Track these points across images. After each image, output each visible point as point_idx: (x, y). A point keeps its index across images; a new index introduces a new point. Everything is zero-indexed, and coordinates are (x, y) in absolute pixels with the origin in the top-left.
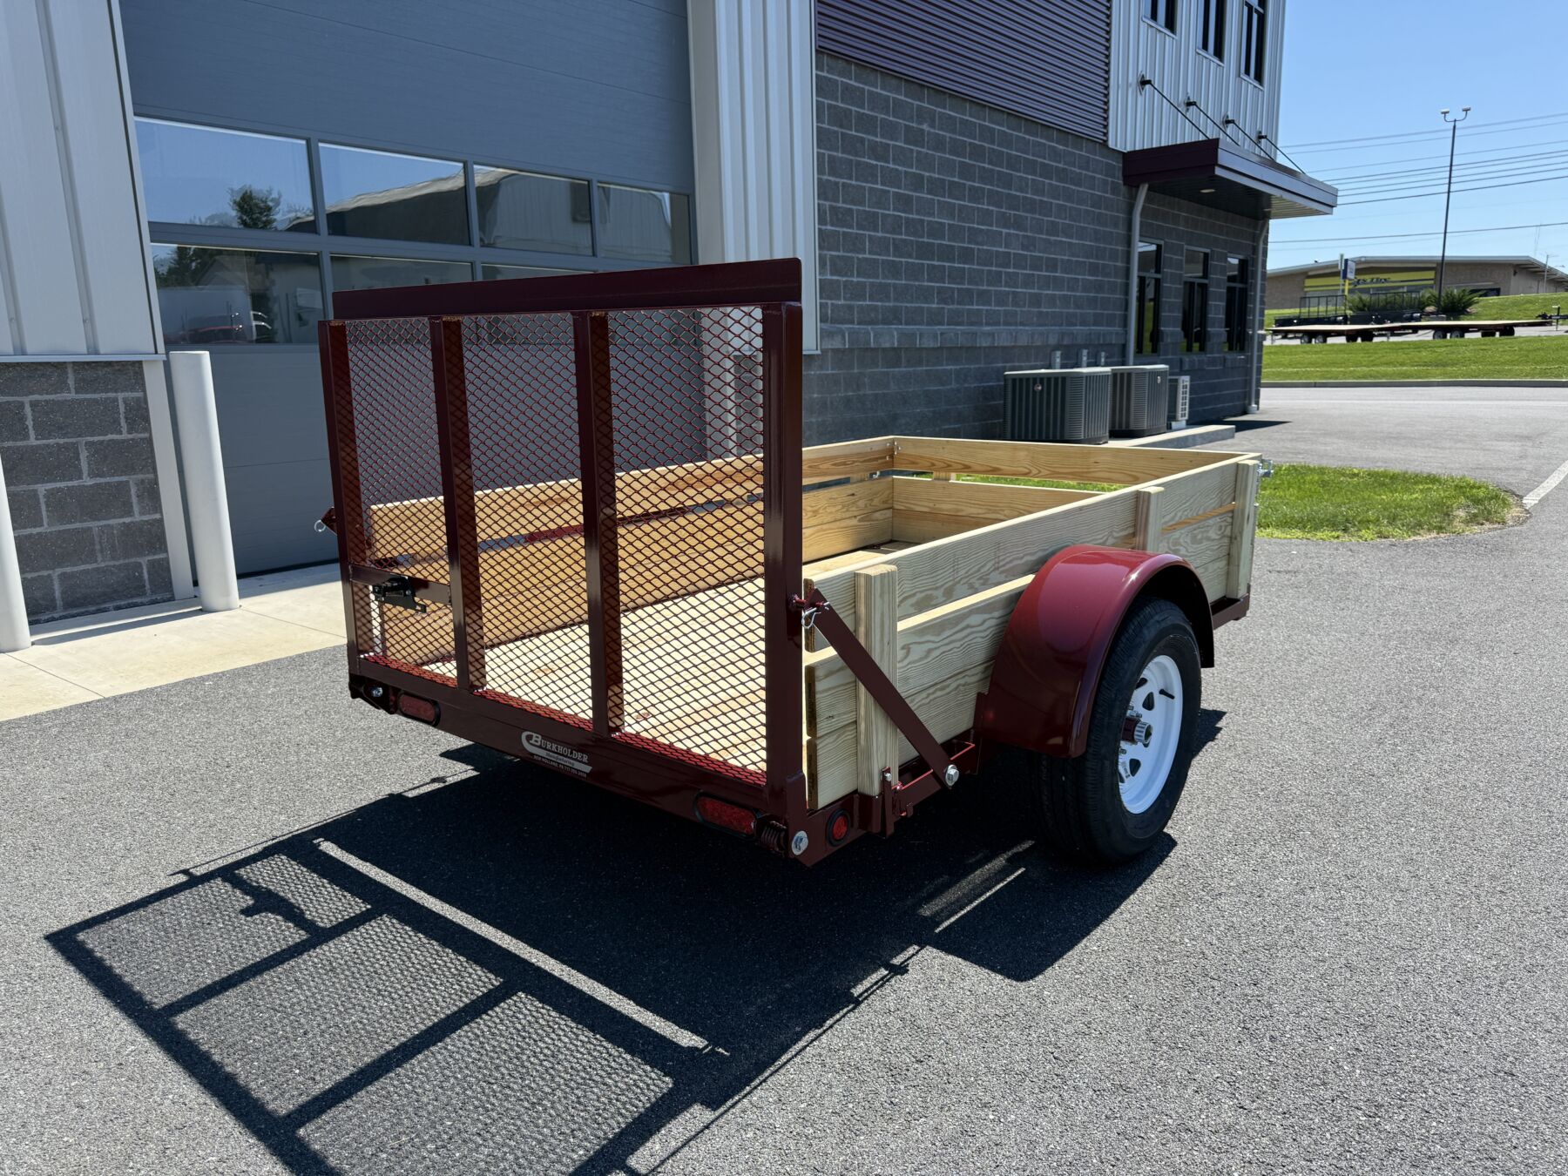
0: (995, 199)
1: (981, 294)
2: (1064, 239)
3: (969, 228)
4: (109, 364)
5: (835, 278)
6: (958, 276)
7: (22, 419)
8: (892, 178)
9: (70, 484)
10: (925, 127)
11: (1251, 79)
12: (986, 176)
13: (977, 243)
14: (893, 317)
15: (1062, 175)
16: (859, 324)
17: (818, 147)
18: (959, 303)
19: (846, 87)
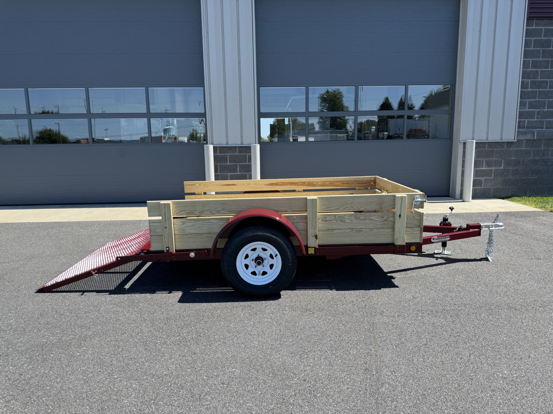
4: (246, 147)
5: (531, 110)
7: (227, 159)
9: (235, 173)
19: (548, 30)
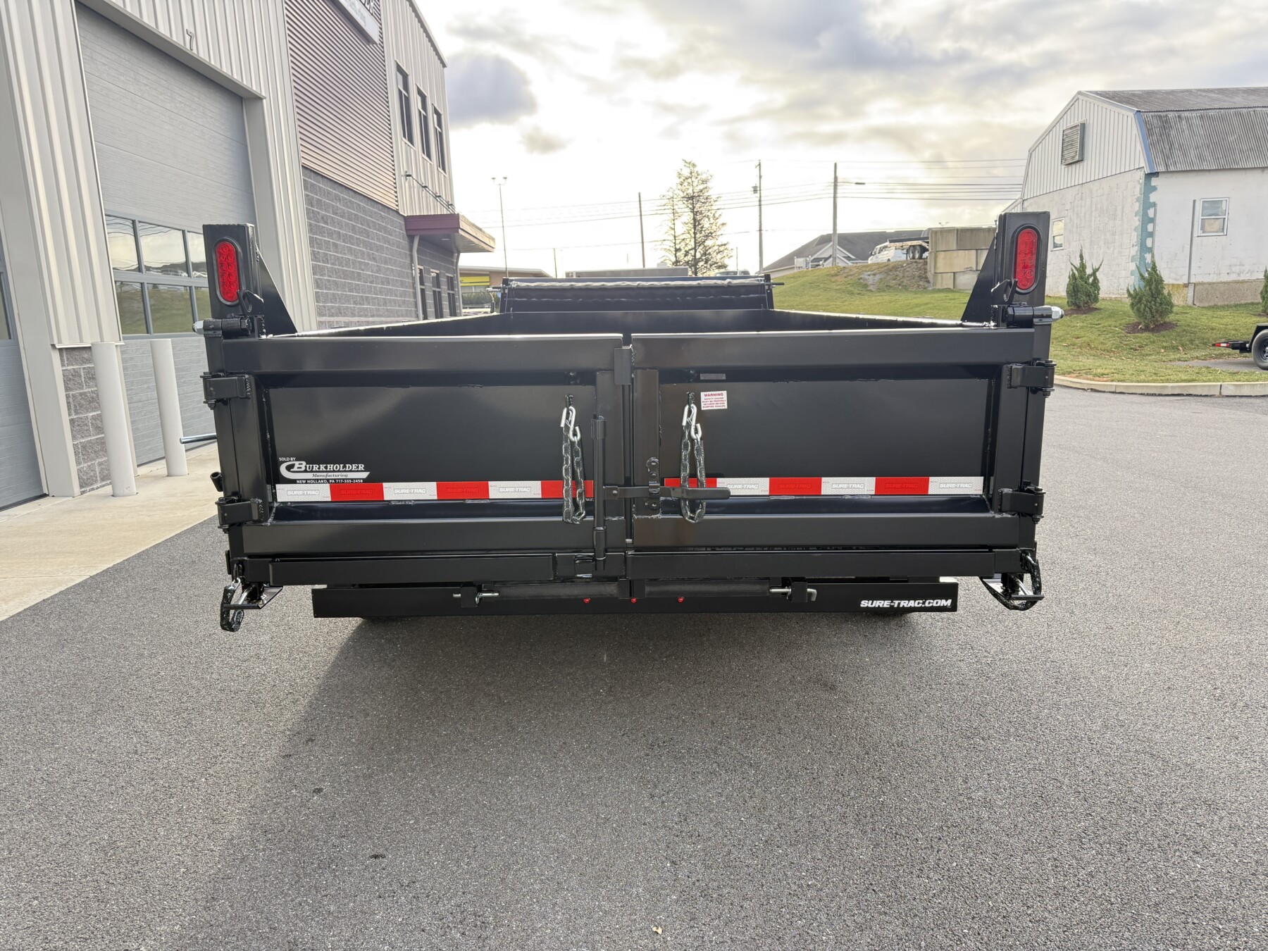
0: (366, 244)
1: (367, 298)
2: (390, 267)
3: (359, 261)
5: (318, 290)
6: (357, 289)
8: (330, 234)
10: (338, 205)
11: (440, 170)
12: (361, 233)
13: (363, 270)
14: (339, 312)
15: (385, 230)
16: (329, 316)
17: (308, 218)
18: (360, 304)
19: (312, 185)
